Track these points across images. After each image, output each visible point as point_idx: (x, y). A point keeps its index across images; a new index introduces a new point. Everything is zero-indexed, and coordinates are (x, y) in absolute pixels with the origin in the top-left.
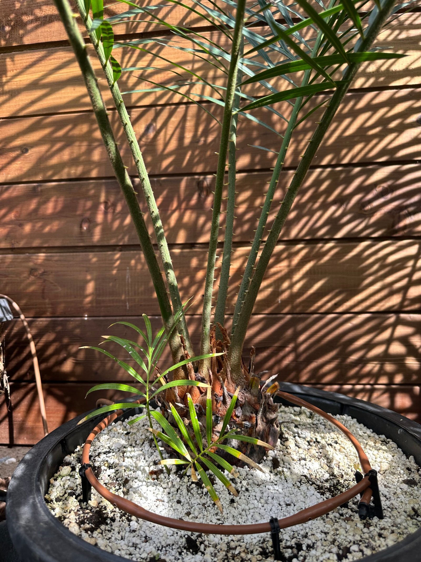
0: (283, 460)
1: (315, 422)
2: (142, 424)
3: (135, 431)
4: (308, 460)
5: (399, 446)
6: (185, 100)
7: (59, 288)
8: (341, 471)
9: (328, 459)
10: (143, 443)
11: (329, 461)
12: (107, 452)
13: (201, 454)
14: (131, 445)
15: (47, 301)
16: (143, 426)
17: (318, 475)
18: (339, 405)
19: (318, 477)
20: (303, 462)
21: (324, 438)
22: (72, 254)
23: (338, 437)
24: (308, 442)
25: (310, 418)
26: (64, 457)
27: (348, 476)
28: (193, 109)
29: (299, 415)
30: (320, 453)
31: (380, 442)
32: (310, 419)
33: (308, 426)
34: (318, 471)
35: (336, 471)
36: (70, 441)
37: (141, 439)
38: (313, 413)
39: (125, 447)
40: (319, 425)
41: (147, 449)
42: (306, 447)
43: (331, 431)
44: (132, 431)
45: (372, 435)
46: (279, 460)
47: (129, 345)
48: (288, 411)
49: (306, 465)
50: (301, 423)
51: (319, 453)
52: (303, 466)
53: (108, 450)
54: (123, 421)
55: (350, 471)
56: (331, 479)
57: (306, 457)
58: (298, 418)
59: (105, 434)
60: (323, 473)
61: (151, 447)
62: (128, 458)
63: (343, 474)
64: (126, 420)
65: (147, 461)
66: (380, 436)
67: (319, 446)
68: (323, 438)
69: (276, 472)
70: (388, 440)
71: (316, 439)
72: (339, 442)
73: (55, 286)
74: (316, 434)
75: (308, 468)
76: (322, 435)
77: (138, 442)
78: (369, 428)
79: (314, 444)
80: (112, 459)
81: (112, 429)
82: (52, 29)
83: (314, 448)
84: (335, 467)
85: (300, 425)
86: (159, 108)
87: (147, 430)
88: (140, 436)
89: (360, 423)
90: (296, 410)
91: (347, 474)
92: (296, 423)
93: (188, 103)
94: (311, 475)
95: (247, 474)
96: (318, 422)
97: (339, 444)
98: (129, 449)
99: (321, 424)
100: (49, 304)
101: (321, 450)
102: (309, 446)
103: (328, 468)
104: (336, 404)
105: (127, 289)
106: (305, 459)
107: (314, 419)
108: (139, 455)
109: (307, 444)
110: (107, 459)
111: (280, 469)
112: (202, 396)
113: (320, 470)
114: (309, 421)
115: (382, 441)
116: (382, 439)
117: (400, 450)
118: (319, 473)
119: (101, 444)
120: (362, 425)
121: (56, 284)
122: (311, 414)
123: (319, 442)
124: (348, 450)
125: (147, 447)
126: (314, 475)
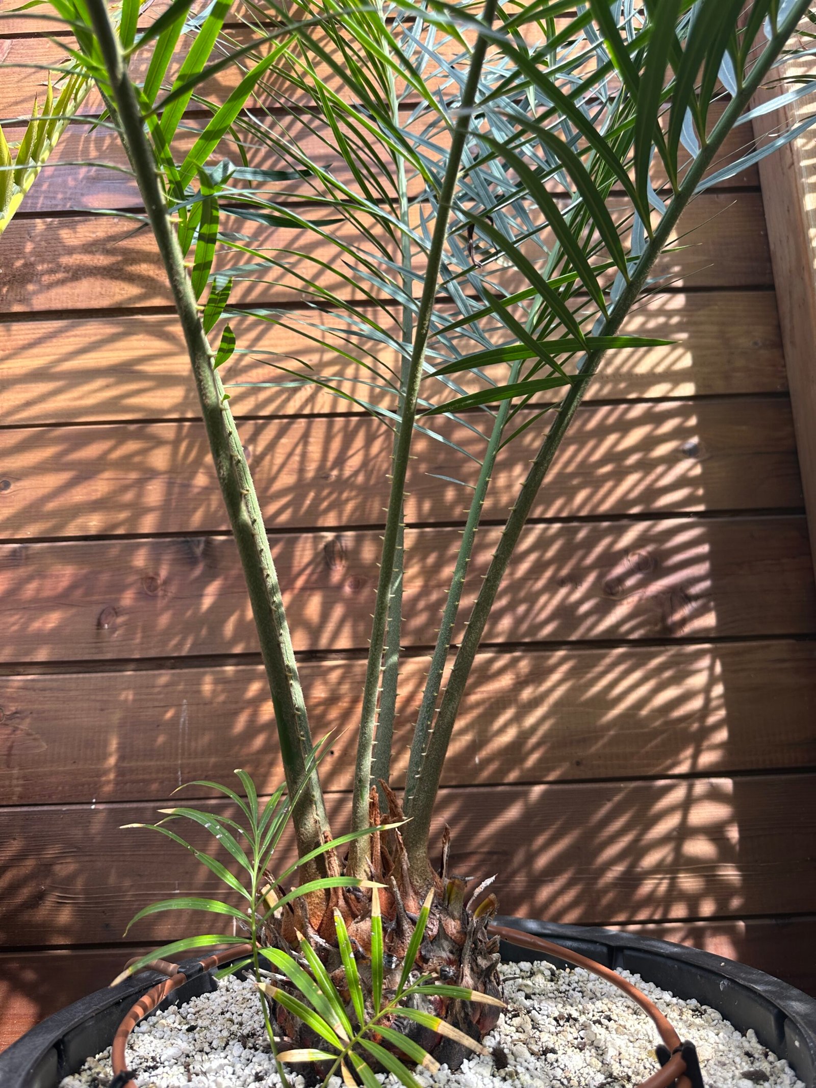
0: (512, 1054)
1: (563, 988)
2: (220, 1011)
3: (206, 1023)
4: (560, 1052)
5: (725, 1017)
6: (307, 411)
7: (44, 744)
8: (626, 1069)
9: (597, 1048)
10: (227, 1044)
11: (600, 1052)
12: (149, 1067)
13: (361, 1033)
14: (201, 1051)
15: (15, 771)
16: (222, 1013)
17: (582, 1079)
18: (605, 950)
19: (583, 1083)
20: (550, 1056)
21: (584, 1013)
22: (75, 676)
23: (610, 1010)
24: (555, 1019)
25: (552, 980)
26: (60, 1082)
27: (639, 1078)
28: (320, 426)
29: (530, 977)
30: (582, 1038)
31: (691, 1012)
32: (553, 984)
33: (551, 995)
34: (581, 1071)
35: (616, 1070)
36: (73, 1049)
37: (222, 1038)
38: (557, 972)
39: (188, 1056)
40: (571, 992)
41: (236, 1053)
42: (553, 1029)
43: (594, 1000)
44: (200, 1022)
45: (675, 1000)
46: (506, 1051)
47: (216, 823)
48: (509, 971)
49: (557, 1061)
50: (537, 991)
51: (579, 1039)
52: (552, 1064)
53: (152, 1065)
54: (179, 1007)
55: (642, 1068)
56: (609, 1083)
57: (557, 1048)
58: (529, 982)
59: (143, 1033)
60: (592, 1074)
61: (245, 1048)
62: (197, 1075)
63: (630, 1074)
64: (184, 1005)
65: (238, 1078)
66: (688, 1001)
67: (577, 1025)
68: (583, 1013)
69: (503, 1075)
70: (704, 1007)
71: (570, 1015)
72: (614, 1017)
73: (35, 739)
74: (569, 1007)
75: (562, 1066)
76: (580, 1007)
77: (214, 1045)
78: (663, 989)
79: (567, 1024)
80: (165, 1079)
81: (157, 1022)
83: (569, 1029)
84: (613, 1062)
85: (534, 994)
86: (260, 422)
87: (231, 1020)
88: (217, 1034)
89: (647, 982)
90: (523, 968)
91: (638, 1074)
92: (528, 991)
94: (569, 1080)
95: (449, 1081)
96: (568, 988)
97: (615, 1021)
98: (198, 1057)
99: (574, 990)
100: (18, 779)
101: (582, 1033)
102: (559, 1028)
103: (600, 1064)
104: (599, 948)
105: (180, 743)
106: (553, 1051)
107: (560, 983)
108: (222, 1067)
109: (555, 1023)
110: (153, 1079)
111: (510, 1069)
112: (357, 922)
113: (586, 1070)
114: (550, 986)
115: (693, 1010)
116: (692, 1007)
117: (728, 1023)
118: (585, 1075)
119: (137, 1054)
120: (651, 984)
121: (37, 736)
122: (553, 974)
123: (576, 1020)
124: (632, 1030)
125: (236, 1048)
126: (576, 1079)
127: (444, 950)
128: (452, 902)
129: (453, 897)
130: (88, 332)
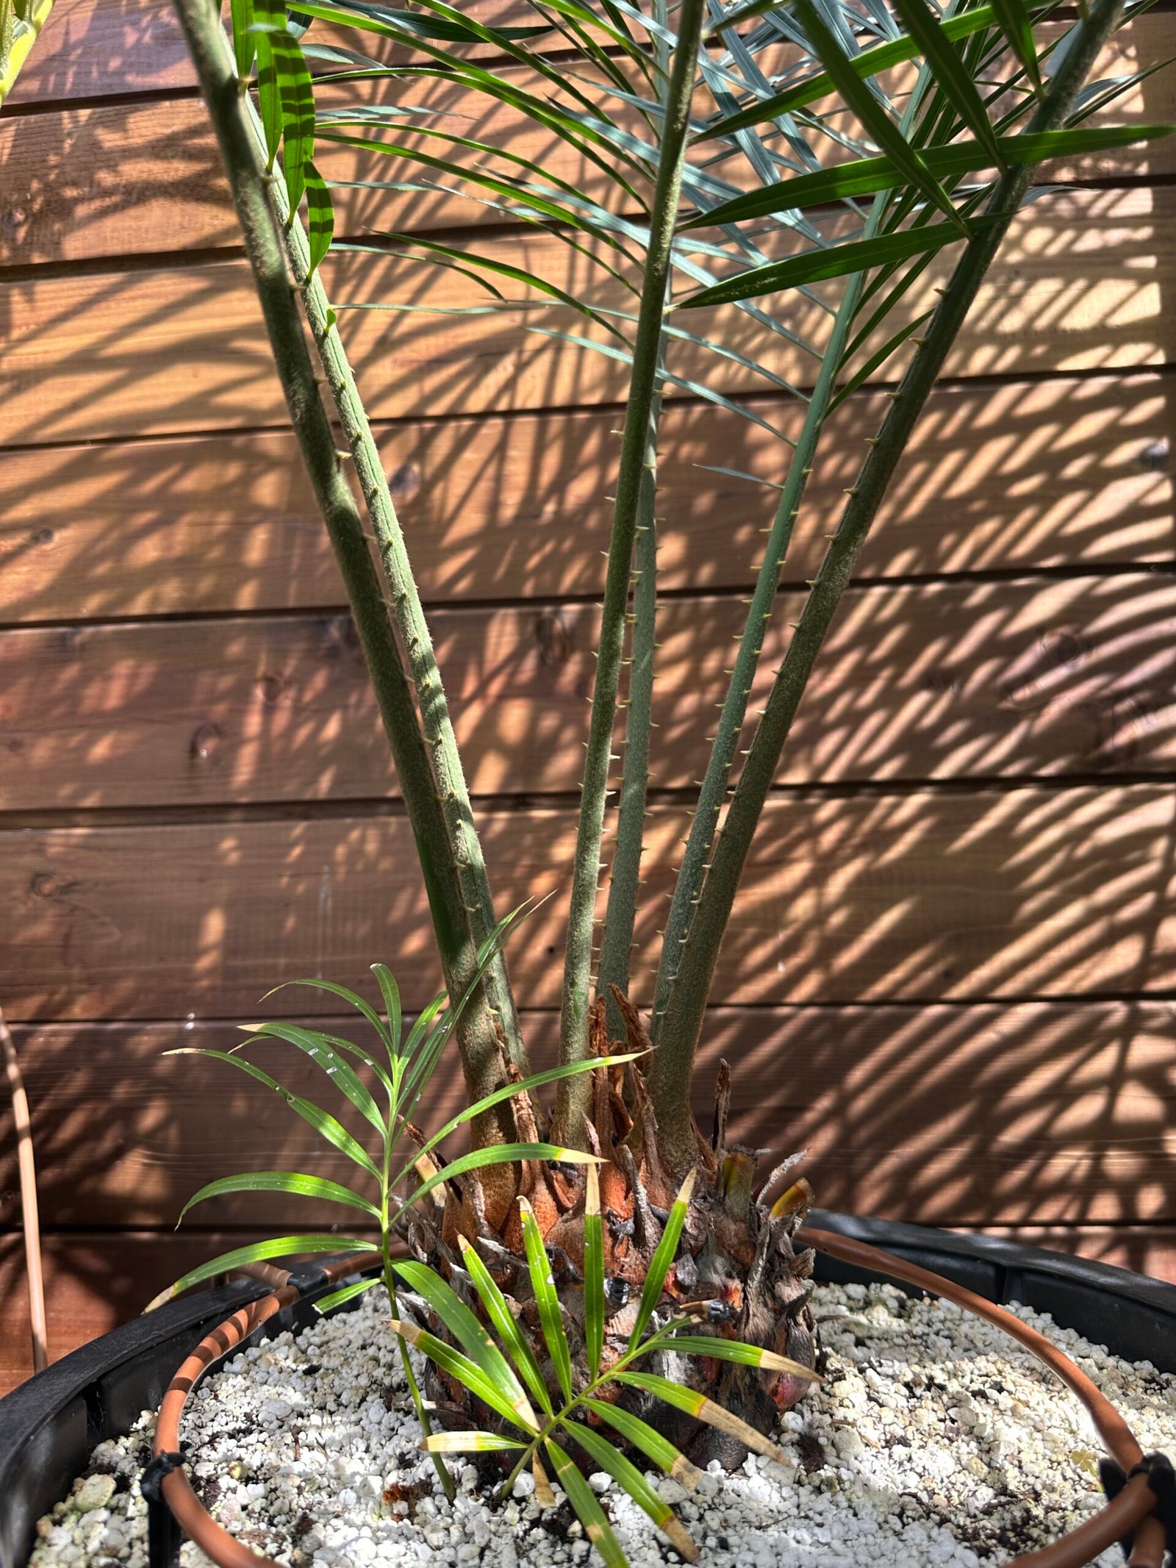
0: (833, 1444)
1: (919, 1330)
2: (361, 1342)
3: (335, 1362)
4: (915, 1444)
6: (503, 405)
7: (116, 931)
8: (1031, 1480)
9: (979, 1439)
10: (363, 1400)
11: (986, 1447)
12: (240, 1431)
13: (565, 1410)
14: (322, 1408)
15: (76, 971)
16: (363, 1347)
17: (954, 1494)
18: (991, 1271)
19: (955, 1501)
20: (899, 1451)
21: (955, 1376)
22: (159, 829)
23: (1000, 1372)
24: (907, 1385)
25: (900, 1316)
26: (94, 1448)
27: (1055, 1496)
28: (525, 430)
29: (863, 1309)
30: (953, 1421)
31: (1141, 1383)
32: (902, 1321)
33: (899, 1341)
34: (953, 1479)
35: (1013, 1481)
36: (117, 1394)
37: (357, 1388)
38: (909, 1303)
39: (301, 1415)
40: (933, 1337)
41: (375, 1418)
42: (903, 1402)
43: (973, 1354)
44: (325, 1361)
45: (1111, 1361)
46: (822, 1441)
47: (328, 1048)
48: (829, 1298)
49: (910, 1459)
50: (875, 1334)
51: (948, 1422)
52: (901, 1464)
53: (243, 1426)
54: (297, 1333)
55: (1059, 1478)
56: (1002, 1505)
57: (910, 1436)
58: (862, 1318)
59: (236, 1374)
60: (972, 1485)
61: (389, 1409)
62: (311, 1448)
63: (1039, 1487)
64: (307, 1331)
65: (375, 1458)
66: (1137, 1364)
67: (945, 1398)
68: (953, 1375)
69: (817, 1483)
70: (1165, 1376)
71: (931, 1378)
72: (1008, 1385)
73: (103, 924)
74: (929, 1364)
75: (920, 1470)
76: (949, 1365)
77: (344, 1399)
78: (1093, 1340)
79: (928, 1394)
80: (258, 1453)
81: (260, 1357)
82: (144, 223)
83: (930, 1404)
84: (1007, 1466)
85: (871, 1338)
86: (428, 425)
87: (376, 1360)
88: (350, 1380)
89: (1063, 1327)
90: (853, 1294)
91: (1053, 1490)
92: (861, 1333)
93: (510, 414)
94: (932, 1494)
95: (721, 1490)
96: (926, 1330)
97: (1010, 1393)
98: (316, 1419)
99: (937, 1334)
100: (80, 982)
101: (952, 1412)
102: (913, 1401)
103: (986, 1469)
104: (981, 1268)
105: (320, 931)
106: (904, 1442)
107: (913, 1320)
108: (350, 1437)
109: (905, 1392)
110: (241, 1452)
111: (827, 1472)
112: (566, 1221)
113: (961, 1478)
114: (898, 1325)
115: (1146, 1381)
116: (1145, 1374)
118: (958, 1486)
119: (223, 1407)
120: (1071, 1332)
121: (107, 919)
122: (902, 1305)
123: (942, 1388)
124: (1041, 1411)
125: (375, 1408)
126: (943, 1493)
127: (716, 1272)
128: (732, 1192)
129: (733, 1182)
130: (163, 289)
